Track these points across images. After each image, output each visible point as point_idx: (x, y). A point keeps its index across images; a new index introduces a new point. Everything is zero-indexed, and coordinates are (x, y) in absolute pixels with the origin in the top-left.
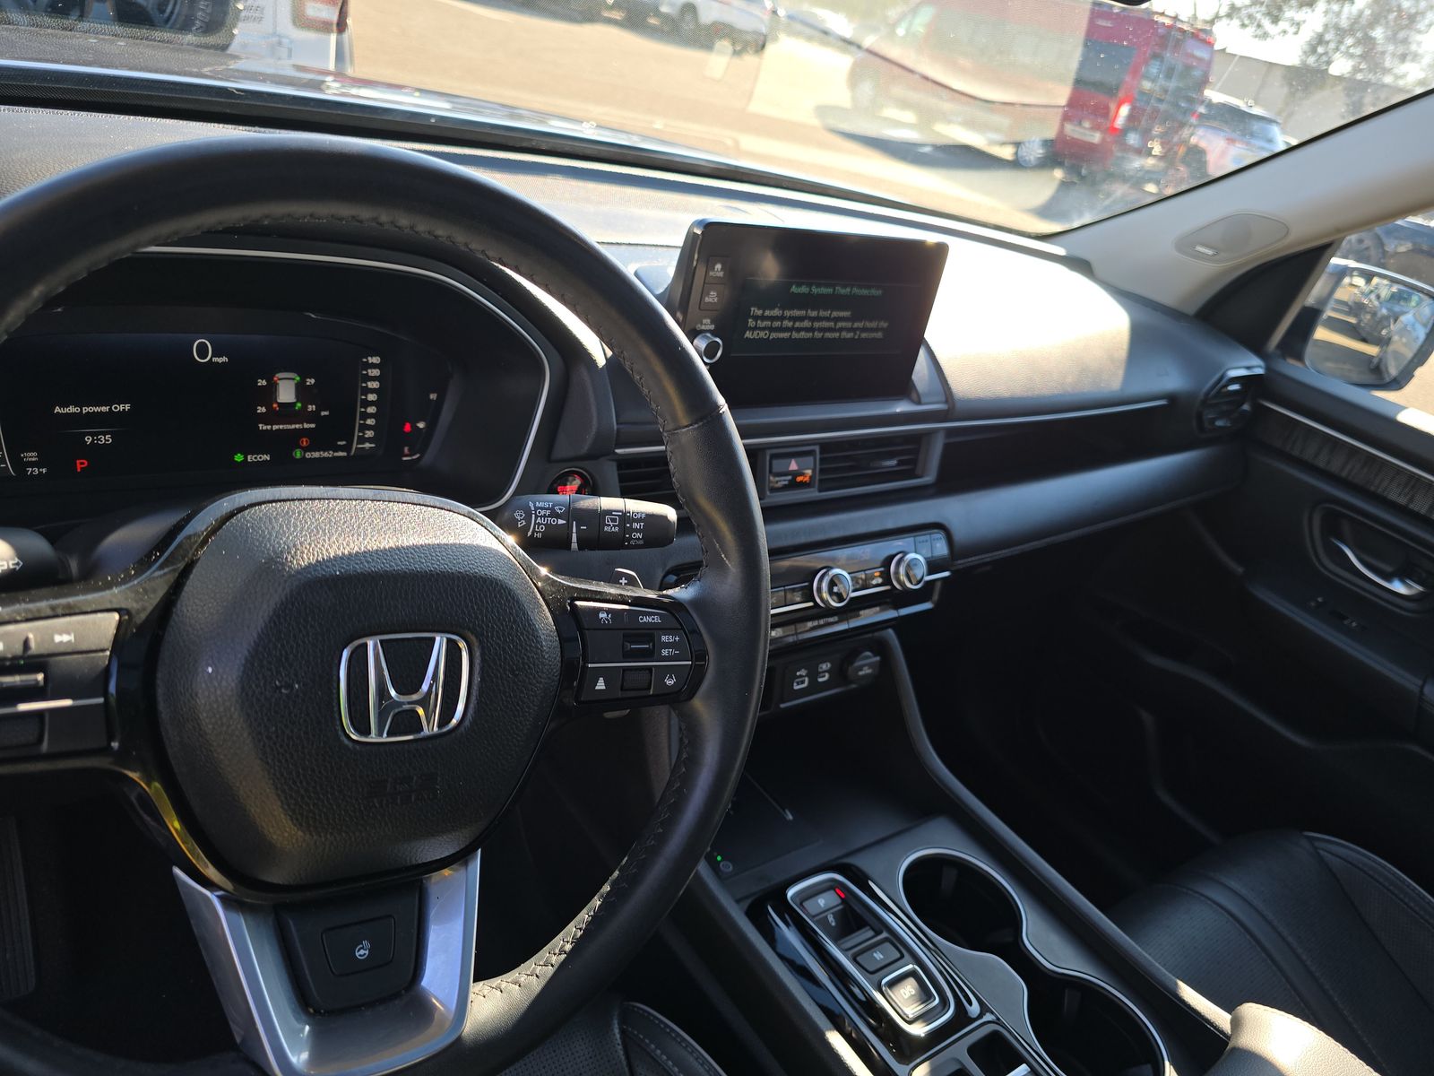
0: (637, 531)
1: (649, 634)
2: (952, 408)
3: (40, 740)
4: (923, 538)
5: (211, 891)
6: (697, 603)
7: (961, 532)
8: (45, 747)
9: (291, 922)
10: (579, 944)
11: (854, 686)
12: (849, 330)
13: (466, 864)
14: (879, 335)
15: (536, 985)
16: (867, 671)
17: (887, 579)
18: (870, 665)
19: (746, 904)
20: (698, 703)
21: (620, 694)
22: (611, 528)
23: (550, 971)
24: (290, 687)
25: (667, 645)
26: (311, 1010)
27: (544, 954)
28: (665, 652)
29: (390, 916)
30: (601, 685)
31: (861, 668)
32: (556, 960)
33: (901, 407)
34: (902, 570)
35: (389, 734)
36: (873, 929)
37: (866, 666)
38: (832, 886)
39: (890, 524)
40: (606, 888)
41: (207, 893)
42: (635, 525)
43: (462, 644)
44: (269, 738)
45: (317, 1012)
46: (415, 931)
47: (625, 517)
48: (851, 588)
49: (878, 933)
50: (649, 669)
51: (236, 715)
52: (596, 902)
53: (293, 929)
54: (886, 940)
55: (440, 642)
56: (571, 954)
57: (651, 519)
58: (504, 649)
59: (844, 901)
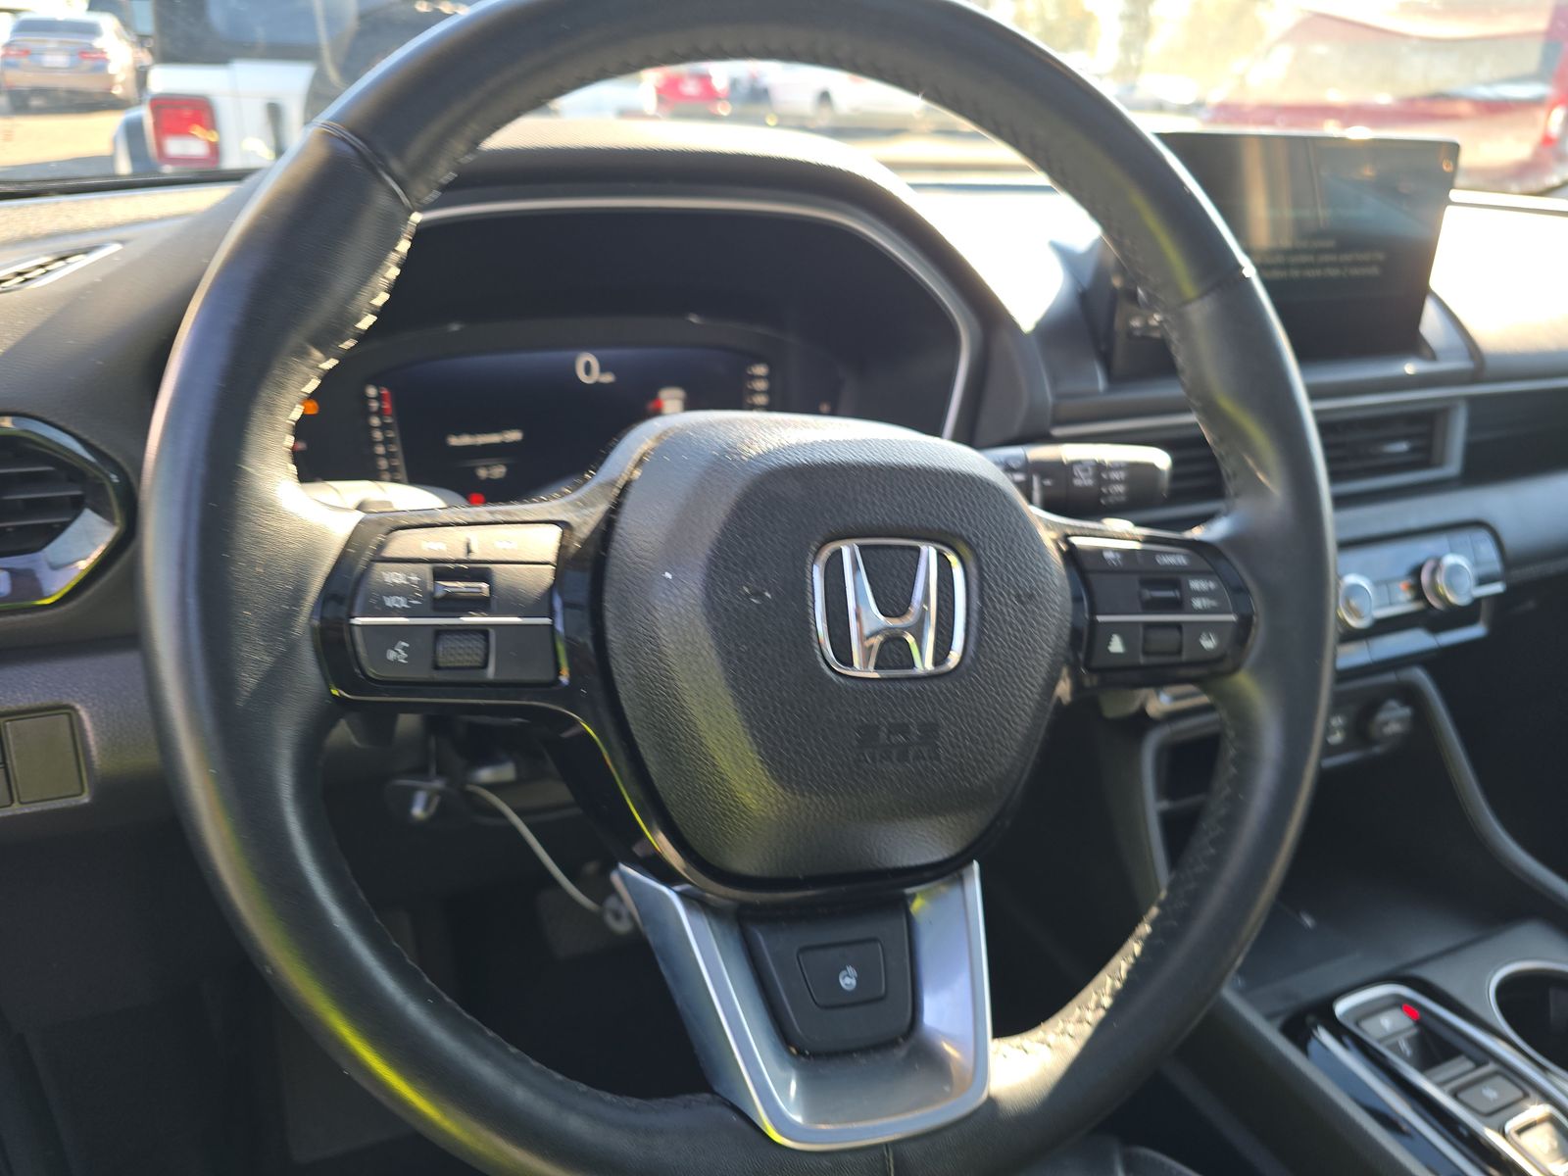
0: (1116, 482)
1: (1173, 579)
2: (1479, 365)
3: (485, 665)
4: (1463, 538)
5: (669, 887)
6: (1232, 541)
7: (1515, 534)
8: (491, 672)
9: (761, 937)
10: (1121, 998)
11: (1377, 750)
12: (1333, 265)
13: (960, 880)
14: (1374, 271)
15: (1073, 1048)
16: (1394, 728)
17: (1418, 592)
18: (1400, 720)
19: (1279, 1021)
20: (1245, 681)
21: (1142, 660)
22: (1083, 480)
23: (1087, 1030)
24: (759, 594)
25: (1200, 594)
26: (794, 1051)
27: (1073, 1010)
28: (1198, 603)
29: (874, 940)
30: (1116, 645)
31: (1386, 723)
32: (1094, 1016)
33: (1410, 368)
34: (1440, 579)
35: (877, 667)
36: (1470, 1058)
37: (1393, 719)
38: (1398, 1002)
39: (1413, 522)
40: (1145, 929)
41: (664, 889)
42: (1115, 475)
43: (953, 559)
44: (740, 659)
45: (801, 1053)
46: (907, 961)
47: (1100, 467)
48: (1373, 604)
49: (1479, 1064)
50: (1178, 626)
51: (701, 631)
52: (1135, 947)
53: (763, 944)
54: (1495, 1074)
55: (929, 553)
56: (1112, 1012)
57: (1135, 469)
58: (1006, 567)
59: (1418, 1023)
